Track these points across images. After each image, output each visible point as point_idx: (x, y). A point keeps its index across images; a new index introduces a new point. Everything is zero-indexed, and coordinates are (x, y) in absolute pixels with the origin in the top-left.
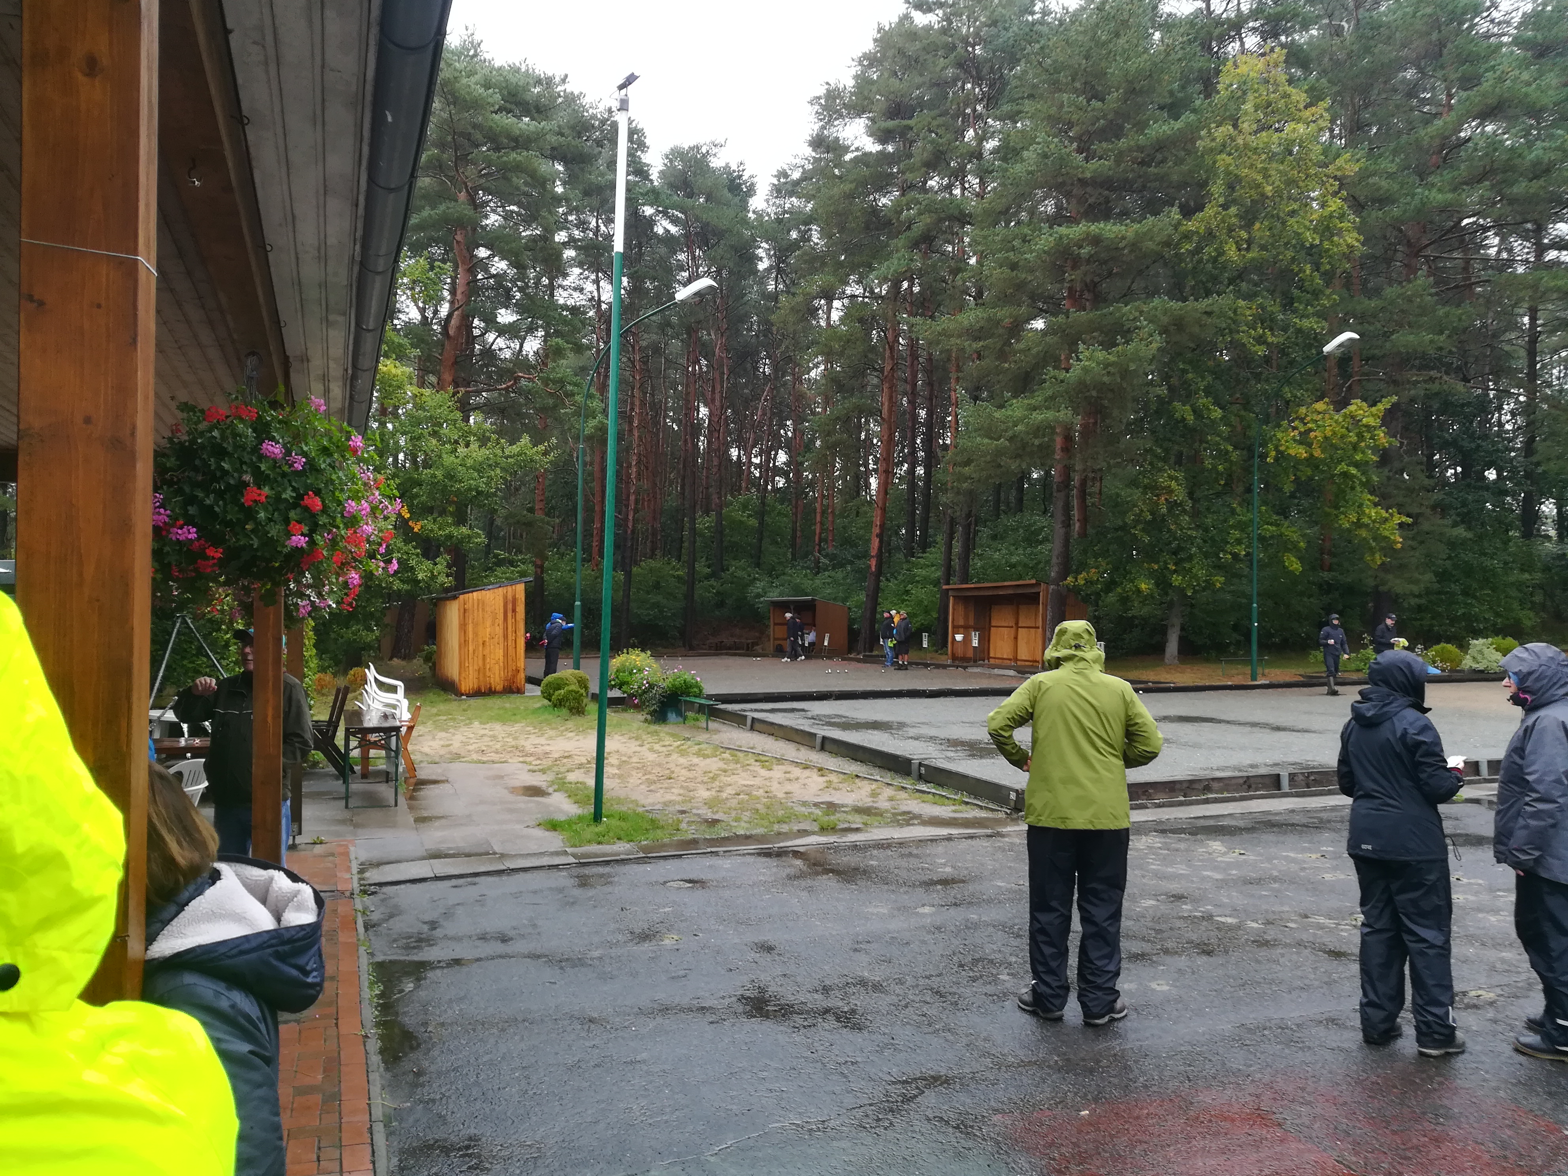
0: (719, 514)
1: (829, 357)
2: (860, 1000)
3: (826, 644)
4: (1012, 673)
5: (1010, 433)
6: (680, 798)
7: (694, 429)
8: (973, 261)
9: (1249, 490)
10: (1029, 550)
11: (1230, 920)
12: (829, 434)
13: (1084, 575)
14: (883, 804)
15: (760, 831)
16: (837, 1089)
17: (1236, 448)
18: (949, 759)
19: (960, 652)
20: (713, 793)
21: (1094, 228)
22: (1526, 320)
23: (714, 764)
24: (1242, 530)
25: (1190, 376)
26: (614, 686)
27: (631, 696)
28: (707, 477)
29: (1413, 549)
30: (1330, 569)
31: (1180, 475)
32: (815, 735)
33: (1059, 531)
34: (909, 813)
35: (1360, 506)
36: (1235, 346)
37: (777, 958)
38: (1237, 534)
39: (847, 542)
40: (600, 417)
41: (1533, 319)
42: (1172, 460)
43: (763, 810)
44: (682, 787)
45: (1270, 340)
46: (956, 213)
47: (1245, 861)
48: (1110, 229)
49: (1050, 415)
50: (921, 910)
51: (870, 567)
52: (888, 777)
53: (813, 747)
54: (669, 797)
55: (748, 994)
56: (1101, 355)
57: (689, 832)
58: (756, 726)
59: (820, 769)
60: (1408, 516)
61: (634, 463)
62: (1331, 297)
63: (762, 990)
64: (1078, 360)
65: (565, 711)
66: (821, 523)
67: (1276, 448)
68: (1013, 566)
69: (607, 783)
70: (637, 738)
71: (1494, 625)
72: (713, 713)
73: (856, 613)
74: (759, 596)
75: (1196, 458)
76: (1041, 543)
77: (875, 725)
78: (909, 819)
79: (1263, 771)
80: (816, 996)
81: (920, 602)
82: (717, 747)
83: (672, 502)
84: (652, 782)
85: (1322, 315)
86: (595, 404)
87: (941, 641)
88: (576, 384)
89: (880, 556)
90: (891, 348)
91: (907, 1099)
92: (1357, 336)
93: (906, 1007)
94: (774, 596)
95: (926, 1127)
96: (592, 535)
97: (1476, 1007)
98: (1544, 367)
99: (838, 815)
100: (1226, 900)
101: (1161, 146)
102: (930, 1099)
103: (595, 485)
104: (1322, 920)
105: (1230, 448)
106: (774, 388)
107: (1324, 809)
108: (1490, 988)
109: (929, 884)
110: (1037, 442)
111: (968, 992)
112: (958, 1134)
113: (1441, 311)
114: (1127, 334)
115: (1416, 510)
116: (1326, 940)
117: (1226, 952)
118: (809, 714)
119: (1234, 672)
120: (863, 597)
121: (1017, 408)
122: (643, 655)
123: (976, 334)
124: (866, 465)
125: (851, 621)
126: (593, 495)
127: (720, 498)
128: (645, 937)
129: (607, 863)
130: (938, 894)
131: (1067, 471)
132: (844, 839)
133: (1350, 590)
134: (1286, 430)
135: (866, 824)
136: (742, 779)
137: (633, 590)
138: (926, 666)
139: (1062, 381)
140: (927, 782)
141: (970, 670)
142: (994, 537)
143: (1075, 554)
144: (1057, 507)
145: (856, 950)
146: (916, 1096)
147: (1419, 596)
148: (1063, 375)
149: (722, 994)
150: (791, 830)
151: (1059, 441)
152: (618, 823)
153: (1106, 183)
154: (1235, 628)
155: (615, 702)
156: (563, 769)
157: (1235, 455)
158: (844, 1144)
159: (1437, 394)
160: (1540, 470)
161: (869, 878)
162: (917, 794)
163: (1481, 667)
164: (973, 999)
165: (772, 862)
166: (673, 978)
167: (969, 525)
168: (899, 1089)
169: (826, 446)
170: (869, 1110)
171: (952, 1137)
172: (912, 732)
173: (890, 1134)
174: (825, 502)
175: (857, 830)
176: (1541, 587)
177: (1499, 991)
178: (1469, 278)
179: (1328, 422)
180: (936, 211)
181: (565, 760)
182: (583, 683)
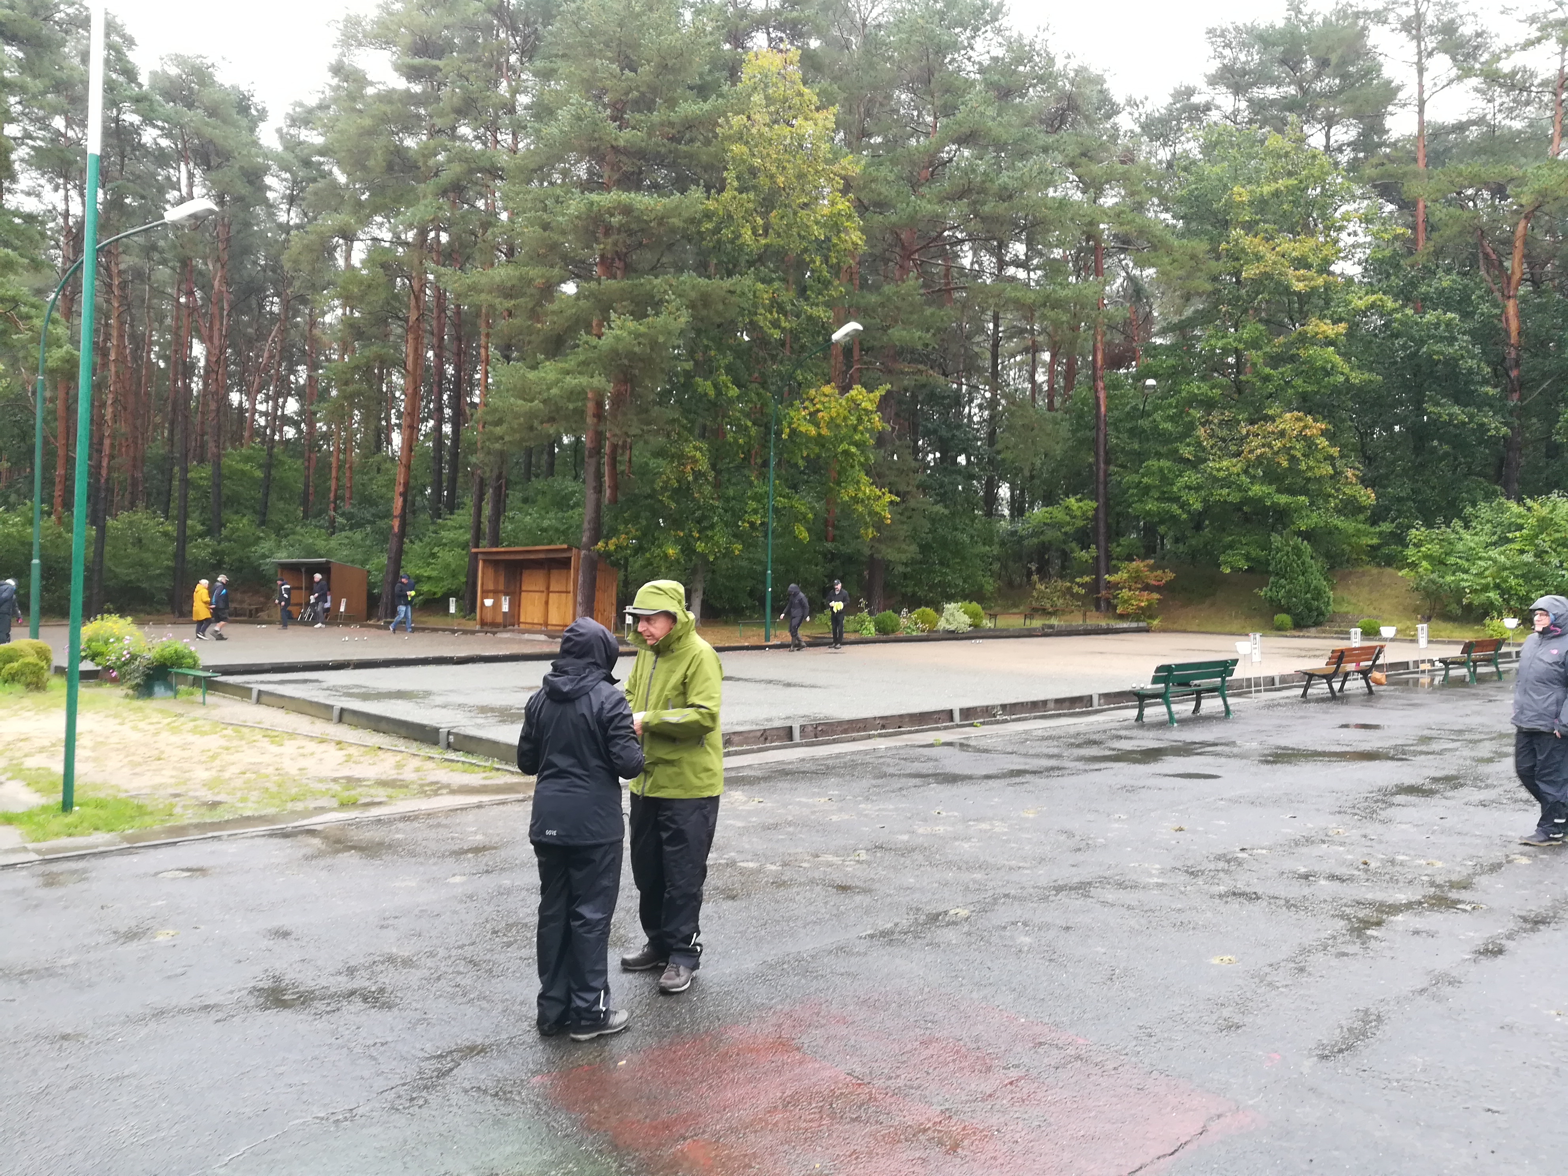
0: (217, 465)
1: (348, 300)
2: (388, 978)
3: (342, 609)
4: (542, 637)
5: (545, 395)
6: (173, 781)
7: (188, 369)
8: (504, 216)
9: (765, 464)
10: (560, 515)
11: (751, 865)
12: (346, 383)
13: (614, 540)
14: (408, 774)
15: (271, 811)
16: (366, 1074)
17: (754, 424)
18: (479, 726)
19: (489, 618)
20: (214, 773)
21: (625, 197)
22: (991, 326)
23: (214, 742)
24: (759, 501)
25: (713, 353)
26: (85, 657)
27: (107, 669)
28: (203, 423)
29: (903, 523)
30: (833, 540)
31: (705, 446)
32: (332, 707)
33: (591, 495)
34: (437, 783)
35: (858, 482)
36: (753, 327)
37: (294, 943)
38: (753, 504)
39: (367, 500)
40: (67, 347)
41: (996, 326)
42: (697, 432)
43: (274, 789)
44: (174, 768)
45: (783, 324)
46: (488, 166)
47: (764, 809)
48: (642, 201)
49: (584, 380)
50: (452, 880)
51: (392, 527)
52: (414, 747)
53: (329, 720)
54: (158, 780)
55: (261, 985)
56: (632, 325)
57: (188, 817)
58: (262, 698)
59: (339, 743)
60: (897, 495)
61: (109, 402)
62: (838, 289)
63: (277, 979)
64: (610, 328)
65: (19, 688)
66: (337, 479)
67: (790, 424)
68: (544, 530)
69: (79, 768)
70: (116, 716)
71: (963, 590)
72: (210, 685)
73: (377, 577)
74: (264, 556)
75: (719, 432)
76: (572, 508)
77: (400, 695)
78: (437, 789)
79: (777, 724)
80: (339, 978)
81: (447, 566)
82: (216, 723)
83: (157, 448)
84: (134, 765)
85: (829, 305)
86: (60, 331)
87: (469, 606)
88: (33, 306)
89: (403, 517)
90: (417, 298)
91: (442, 1074)
92: (860, 328)
93: (439, 978)
94: (282, 557)
95: (463, 1099)
96: (54, 484)
97: (955, 923)
98: (1004, 368)
99: (359, 790)
100: (747, 846)
101: (690, 125)
102: (467, 1071)
103: (59, 426)
104: (830, 858)
105: (749, 424)
106: (283, 331)
107: (830, 757)
108: (965, 906)
109: (459, 853)
110: (571, 406)
111: (502, 958)
112: (497, 1102)
113: (928, 311)
114: (658, 305)
115: (903, 488)
116: (834, 876)
117: (749, 895)
118: (325, 685)
119: (750, 633)
120: (384, 559)
121: (549, 370)
122: (122, 622)
123: (508, 292)
124: (388, 419)
125: (371, 586)
126: (55, 437)
127: (218, 447)
128: (132, 935)
129: (82, 857)
130: (469, 862)
131: (599, 437)
132: (367, 814)
133: (849, 560)
134: (798, 410)
135: (390, 797)
136: (248, 756)
137: (107, 548)
138: (454, 632)
139: (595, 347)
140: (456, 750)
141: (499, 635)
142: (525, 500)
143: (606, 519)
144: (588, 473)
145: (382, 927)
146: (451, 1070)
147: (906, 565)
148: (594, 341)
149: (230, 988)
150: (306, 809)
151: (590, 406)
152: (95, 811)
153: (639, 154)
154: (751, 594)
155: (87, 675)
156: (18, 754)
157: (753, 431)
158: (374, 1130)
159: (924, 386)
160: (999, 457)
161: (395, 852)
162: (446, 764)
163: (952, 627)
164: (507, 965)
165: (288, 842)
166: (169, 977)
167: (500, 487)
168: (435, 1064)
169: (344, 396)
170: (402, 1090)
171: (490, 1105)
172: (439, 700)
173: (425, 1111)
174: (341, 457)
175: (380, 803)
176: (998, 558)
177: (972, 908)
178: (948, 284)
179: (833, 404)
180: (467, 161)
181: (21, 744)
182: (43, 654)
